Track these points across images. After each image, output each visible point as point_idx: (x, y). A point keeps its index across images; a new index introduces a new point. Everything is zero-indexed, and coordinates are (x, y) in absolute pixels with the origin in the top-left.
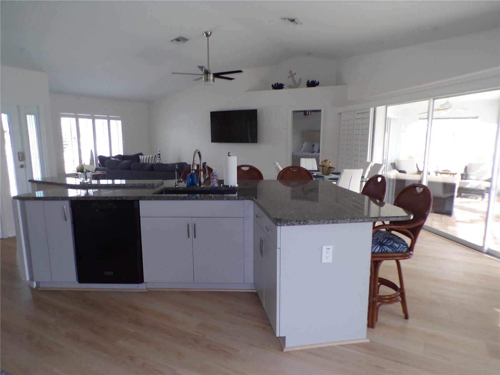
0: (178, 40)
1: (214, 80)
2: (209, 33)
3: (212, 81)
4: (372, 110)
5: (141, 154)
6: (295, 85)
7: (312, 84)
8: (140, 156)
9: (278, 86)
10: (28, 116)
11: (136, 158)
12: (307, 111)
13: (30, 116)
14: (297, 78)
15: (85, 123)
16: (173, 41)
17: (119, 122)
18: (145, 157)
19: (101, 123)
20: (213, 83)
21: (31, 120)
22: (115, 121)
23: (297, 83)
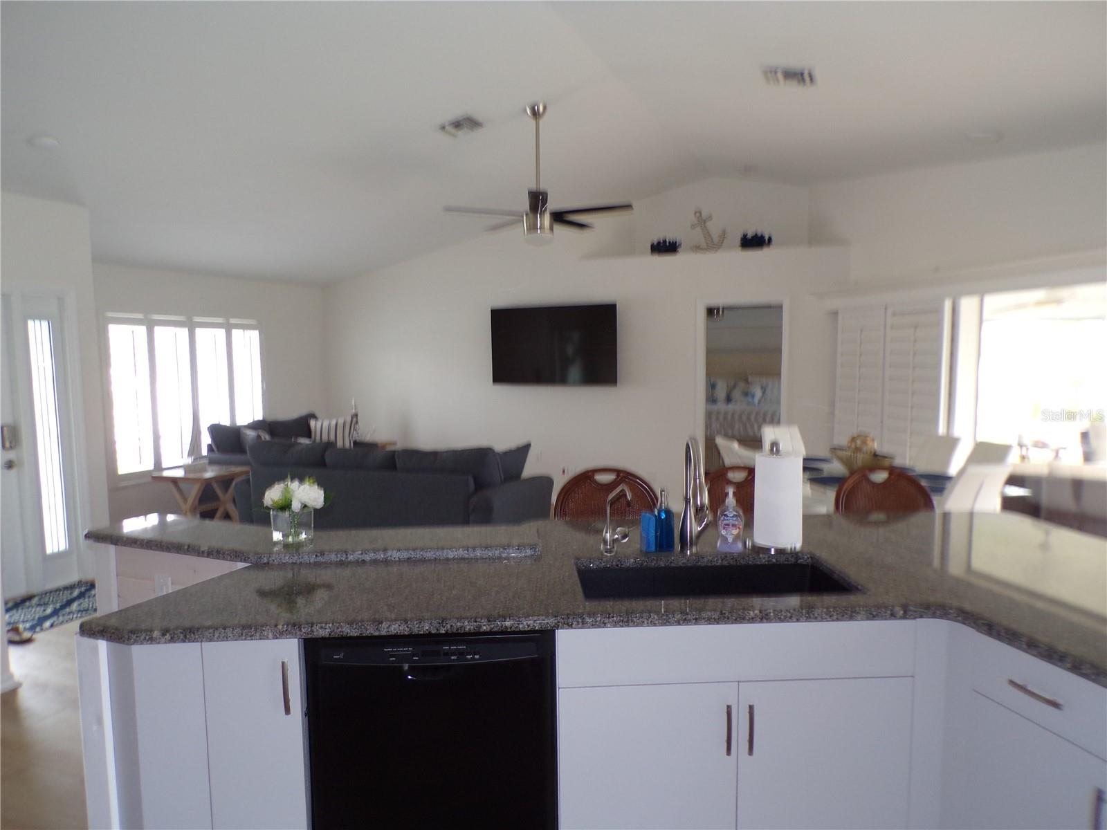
0: (457, 125)
1: (551, 228)
2: (541, 109)
3: (549, 231)
4: (948, 305)
5: (313, 416)
6: (712, 244)
7: (754, 242)
8: (312, 423)
9: (665, 247)
10: (30, 323)
11: (302, 426)
12: (715, 309)
13: (37, 322)
14: (714, 228)
15: (170, 338)
16: (443, 128)
17: (255, 334)
18: (326, 424)
19: (210, 338)
20: (550, 236)
21: (39, 334)
22: (242, 331)
23: (716, 239)
